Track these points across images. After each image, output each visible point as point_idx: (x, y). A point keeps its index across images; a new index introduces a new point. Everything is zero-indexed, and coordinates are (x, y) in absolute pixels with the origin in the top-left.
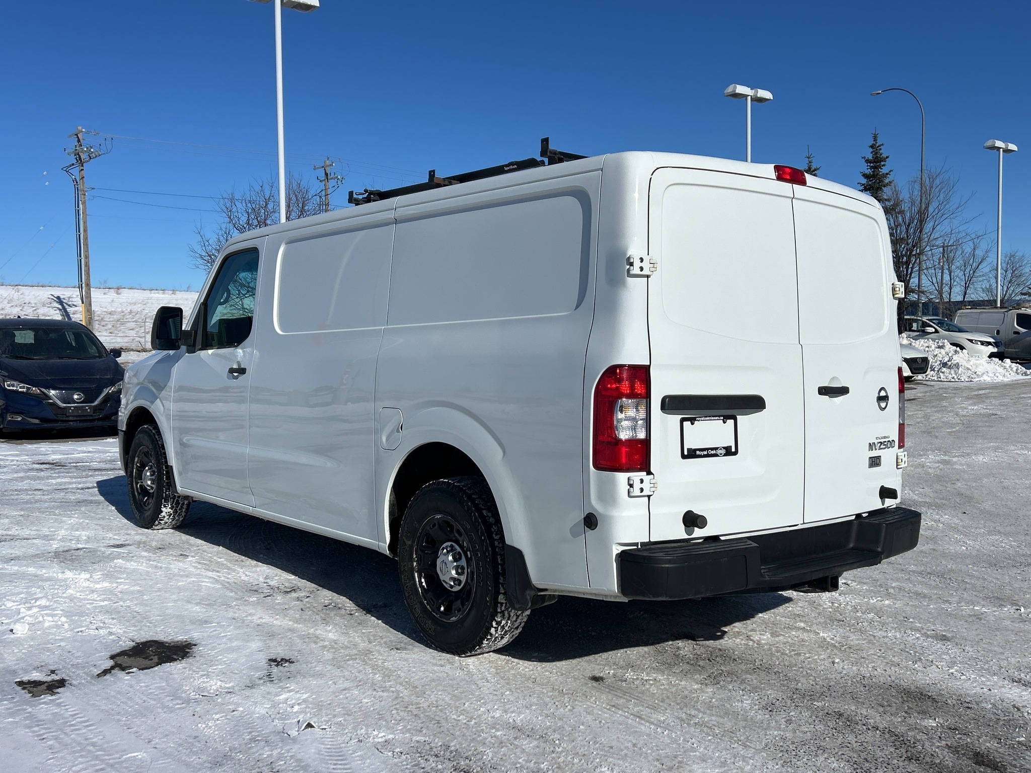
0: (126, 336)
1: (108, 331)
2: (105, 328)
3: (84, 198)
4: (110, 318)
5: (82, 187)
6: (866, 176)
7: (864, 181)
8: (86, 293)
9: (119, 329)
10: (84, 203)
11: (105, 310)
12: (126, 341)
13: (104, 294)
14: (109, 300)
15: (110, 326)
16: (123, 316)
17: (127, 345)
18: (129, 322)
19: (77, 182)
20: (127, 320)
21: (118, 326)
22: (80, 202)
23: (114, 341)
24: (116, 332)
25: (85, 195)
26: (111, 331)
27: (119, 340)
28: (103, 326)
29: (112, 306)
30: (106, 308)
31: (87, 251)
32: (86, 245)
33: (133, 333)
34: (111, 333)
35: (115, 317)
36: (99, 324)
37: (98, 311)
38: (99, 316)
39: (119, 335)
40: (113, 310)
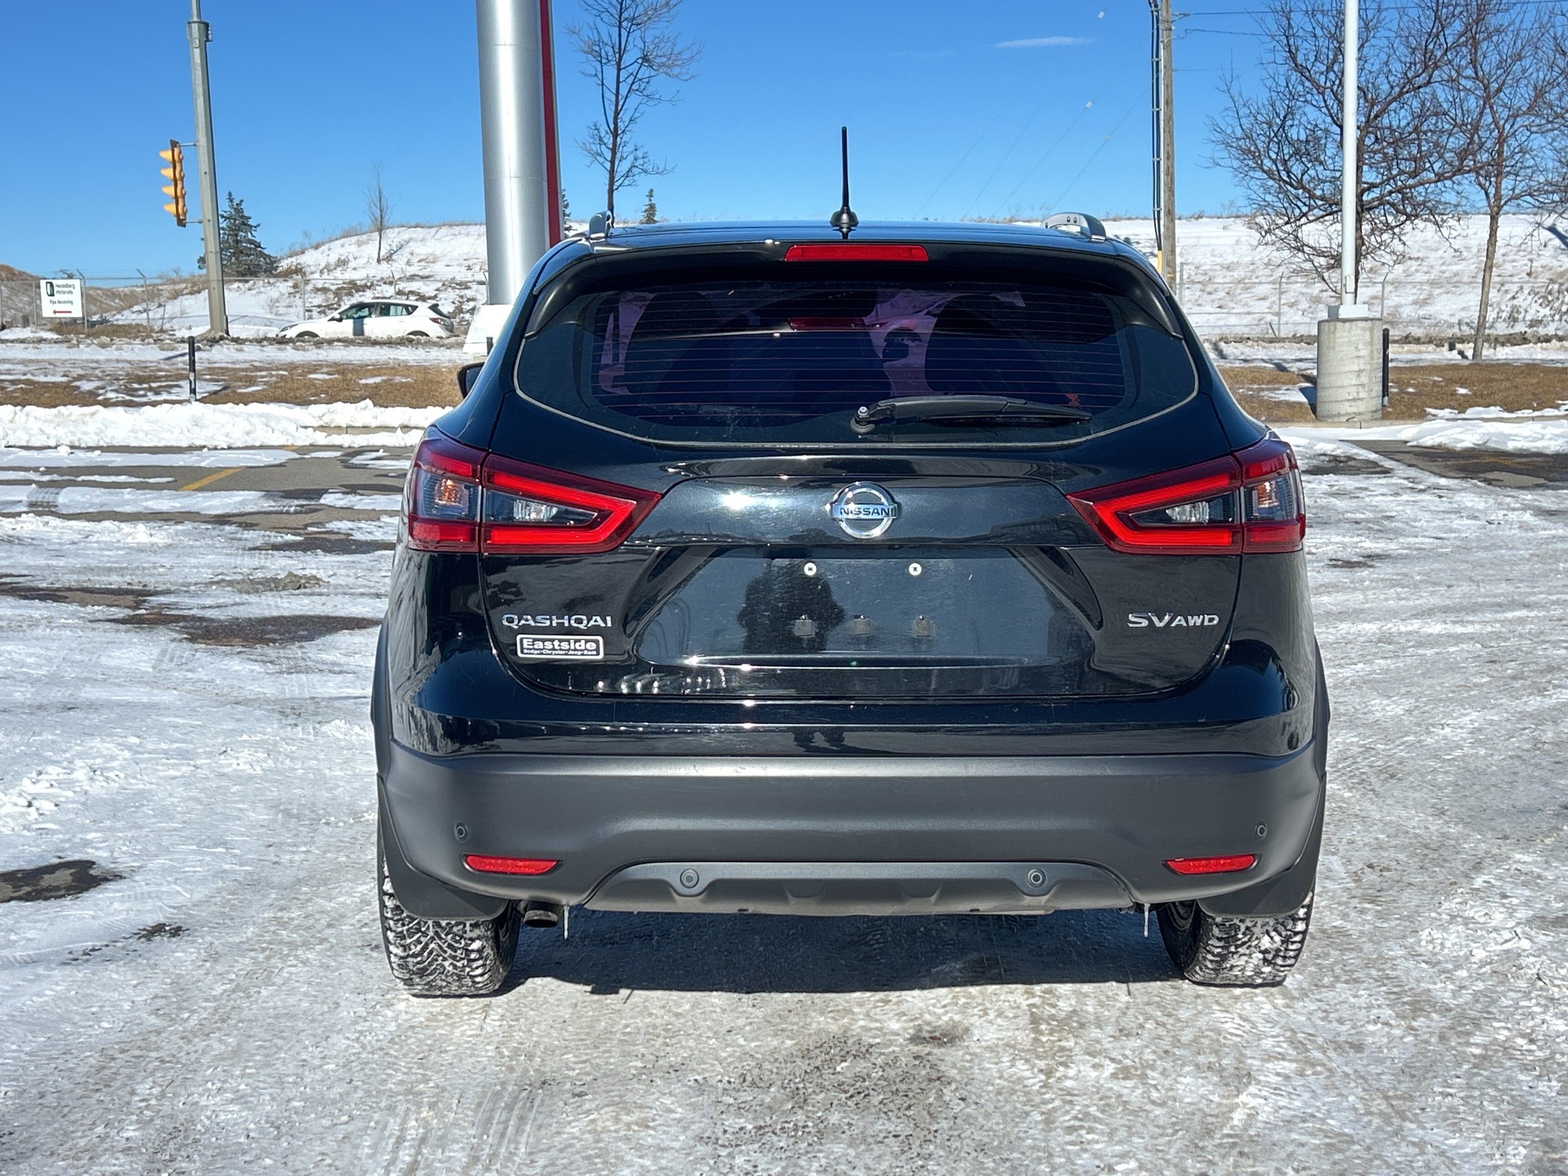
0: (1248, 313)
1: (1217, 304)
2: (1213, 297)
3: (1169, 36)
4: (1225, 277)
5: (1164, 14)
8: (1167, 228)
9: (1239, 298)
10: (1168, 47)
11: (1218, 260)
12: (1245, 322)
13: (1225, 228)
14: (1232, 241)
15: (1221, 294)
16: (1253, 271)
17: (1246, 330)
18: (1260, 283)
19: (1156, 6)
20: (1257, 281)
21: (1238, 291)
22: (1161, 46)
23: (1221, 323)
24: (1231, 305)
25: (1170, 29)
26: (1221, 303)
27: (1233, 320)
28: (1210, 293)
29: (1234, 253)
30: (1221, 256)
31: (1170, 143)
32: (1170, 133)
33: (1263, 306)
34: (1220, 307)
35: (1235, 274)
36: (1201, 290)
37: (1205, 264)
38: (1206, 274)
39: (1234, 311)
40: (1236, 260)
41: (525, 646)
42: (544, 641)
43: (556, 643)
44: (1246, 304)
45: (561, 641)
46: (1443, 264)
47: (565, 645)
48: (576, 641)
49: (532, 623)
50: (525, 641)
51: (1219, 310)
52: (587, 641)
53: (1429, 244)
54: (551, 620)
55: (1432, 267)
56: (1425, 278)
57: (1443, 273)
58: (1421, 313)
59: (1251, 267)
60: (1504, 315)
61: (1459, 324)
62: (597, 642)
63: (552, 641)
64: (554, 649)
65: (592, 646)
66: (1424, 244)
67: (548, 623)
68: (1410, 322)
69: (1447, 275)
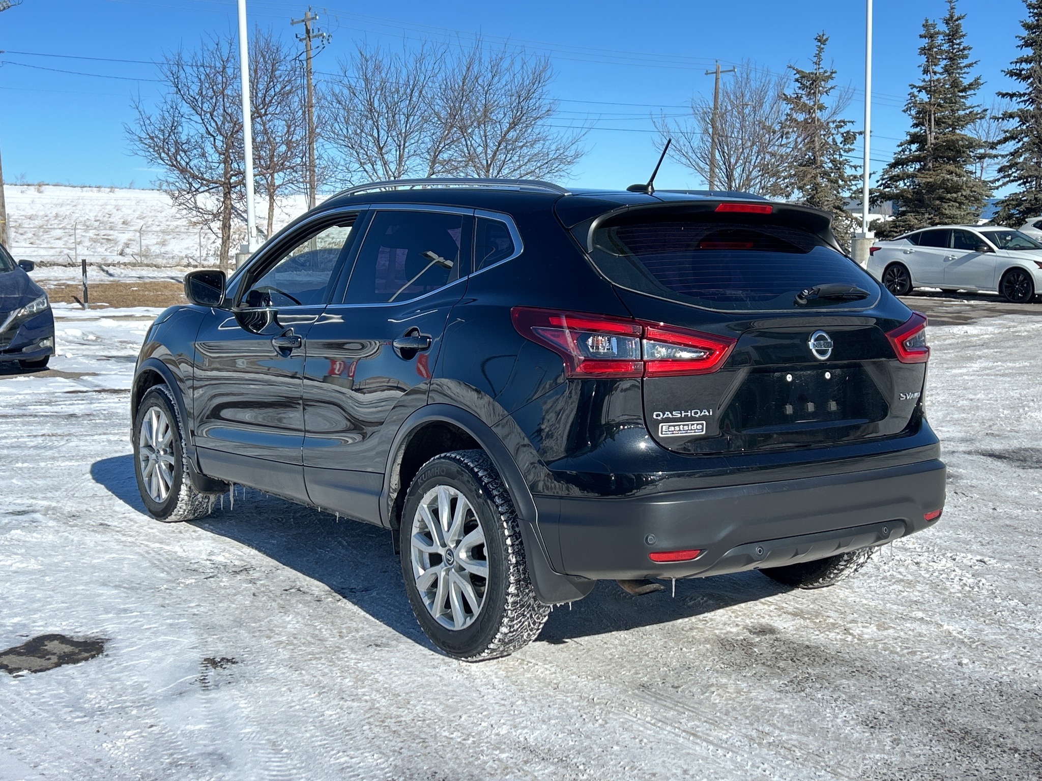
0: (52, 248)
1: (28, 241)
2: (25, 237)
4: (29, 224)
6: (1027, 27)
7: (1025, 33)
9: (42, 238)
11: (23, 213)
12: (51, 253)
13: (22, 192)
14: (29, 200)
15: (30, 235)
16: (47, 221)
17: (52, 258)
18: (54, 229)
20: (52, 227)
21: (41, 234)
24: (38, 242)
26: (32, 241)
27: (42, 252)
28: (21, 235)
29: (32, 208)
30: (24, 210)
33: (60, 244)
34: (31, 243)
35: (36, 222)
36: (15, 232)
37: (14, 215)
38: (16, 222)
39: (42, 246)
40: (34, 213)
41: (664, 430)
42: (674, 426)
43: (681, 427)
44: (48, 242)
45: (684, 425)
46: (167, 220)
47: (686, 427)
48: (692, 425)
49: (670, 416)
50: (664, 427)
51: (31, 245)
52: (697, 424)
53: (156, 208)
54: (681, 414)
55: (161, 222)
56: (158, 229)
57: (169, 226)
58: (163, 250)
59: (46, 218)
60: (212, 253)
61: (186, 257)
62: (702, 424)
63: (679, 425)
64: (680, 430)
65: (700, 427)
66: (153, 208)
67: (679, 415)
68: (157, 256)
69: (170, 227)
